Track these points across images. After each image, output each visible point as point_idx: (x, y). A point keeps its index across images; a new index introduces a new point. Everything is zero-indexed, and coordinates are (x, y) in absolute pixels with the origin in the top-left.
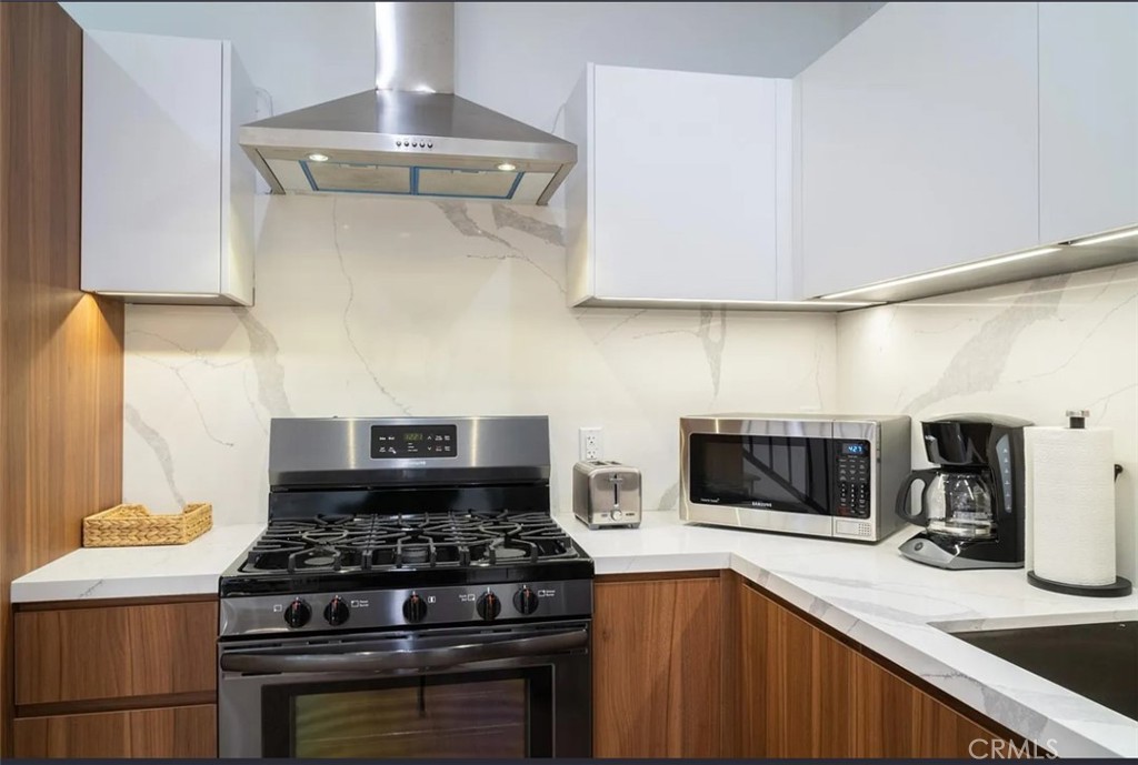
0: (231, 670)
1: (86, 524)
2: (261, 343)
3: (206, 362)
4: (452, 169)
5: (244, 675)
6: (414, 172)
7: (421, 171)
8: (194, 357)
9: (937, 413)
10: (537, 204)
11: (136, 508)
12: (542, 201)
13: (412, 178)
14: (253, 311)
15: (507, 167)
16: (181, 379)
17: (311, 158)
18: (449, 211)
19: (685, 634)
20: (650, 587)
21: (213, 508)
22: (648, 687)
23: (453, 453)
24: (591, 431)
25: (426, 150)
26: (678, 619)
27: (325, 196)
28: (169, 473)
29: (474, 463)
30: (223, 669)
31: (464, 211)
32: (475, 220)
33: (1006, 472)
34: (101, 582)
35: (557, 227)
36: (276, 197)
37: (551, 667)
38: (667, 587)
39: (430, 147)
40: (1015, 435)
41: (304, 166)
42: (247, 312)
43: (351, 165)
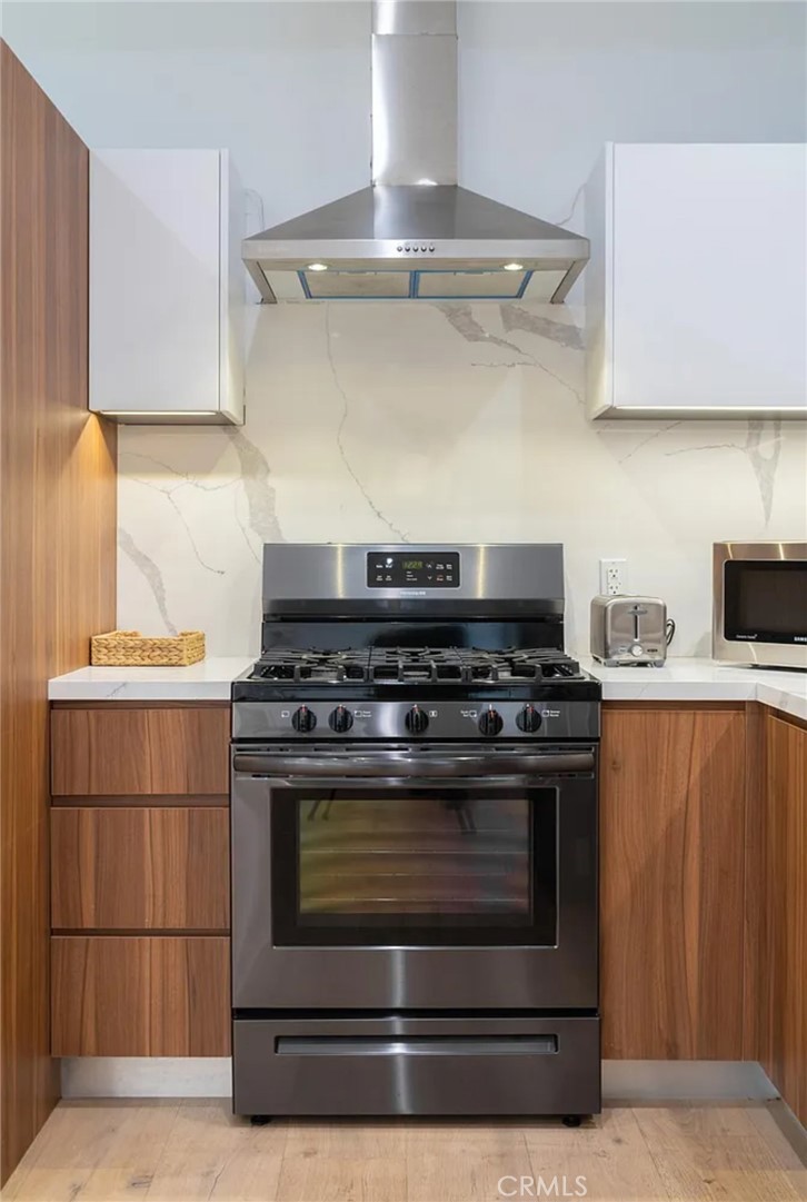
0: (242, 771)
1: (94, 641)
2: (253, 466)
3: (196, 485)
4: (455, 272)
5: (254, 776)
6: (415, 276)
7: (422, 275)
8: (184, 479)
10: (552, 302)
11: (131, 635)
12: (557, 298)
13: (412, 282)
14: (243, 430)
15: (514, 267)
16: (172, 502)
17: (310, 267)
18: (451, 314)
19: (705, 770)
20: (665, 717)
21: (206, 637)
22: (663, 824)
23: (456, 583)
24: (613, 563)
25: (428, 255)
26: (697, 753)
27: (318, 303)
28: (161, 600)
29: (480, 594)
30: (236, 770)
31: (468, 314)
32: (480, 324)
34: (124, 684)
35: (574, 327)
36: (266, 306)
37: (555, 790)
38: (685, 717)
39: (432, 251)
41: (302, 276)
42: (238, 431)
43: (350, 272)
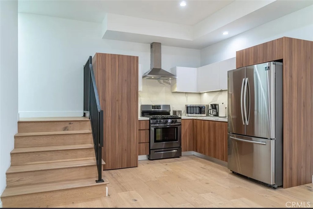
9: (212, 104)
17: (152, 77)
18: (159, 81)
19: (189, 125)
20: (186, 120)
23: (161, 109)
24: (174, 107)
32: (161, 82)
33: (217, 108)
38: (187, 120)
40: (218, 105)
